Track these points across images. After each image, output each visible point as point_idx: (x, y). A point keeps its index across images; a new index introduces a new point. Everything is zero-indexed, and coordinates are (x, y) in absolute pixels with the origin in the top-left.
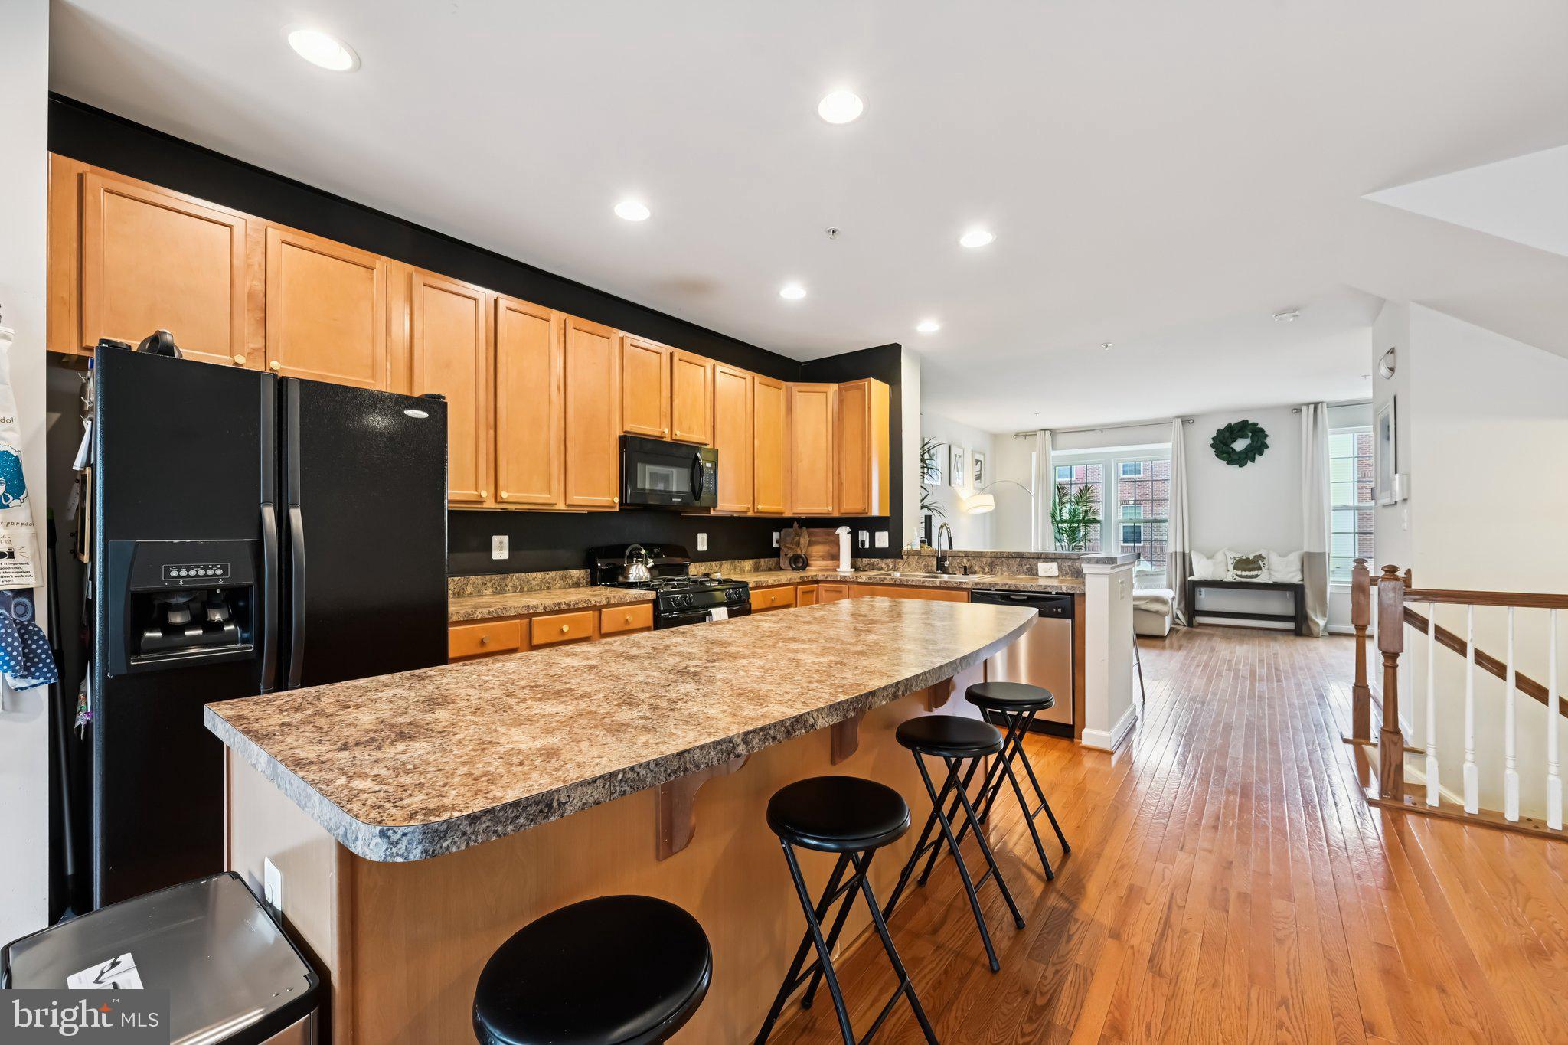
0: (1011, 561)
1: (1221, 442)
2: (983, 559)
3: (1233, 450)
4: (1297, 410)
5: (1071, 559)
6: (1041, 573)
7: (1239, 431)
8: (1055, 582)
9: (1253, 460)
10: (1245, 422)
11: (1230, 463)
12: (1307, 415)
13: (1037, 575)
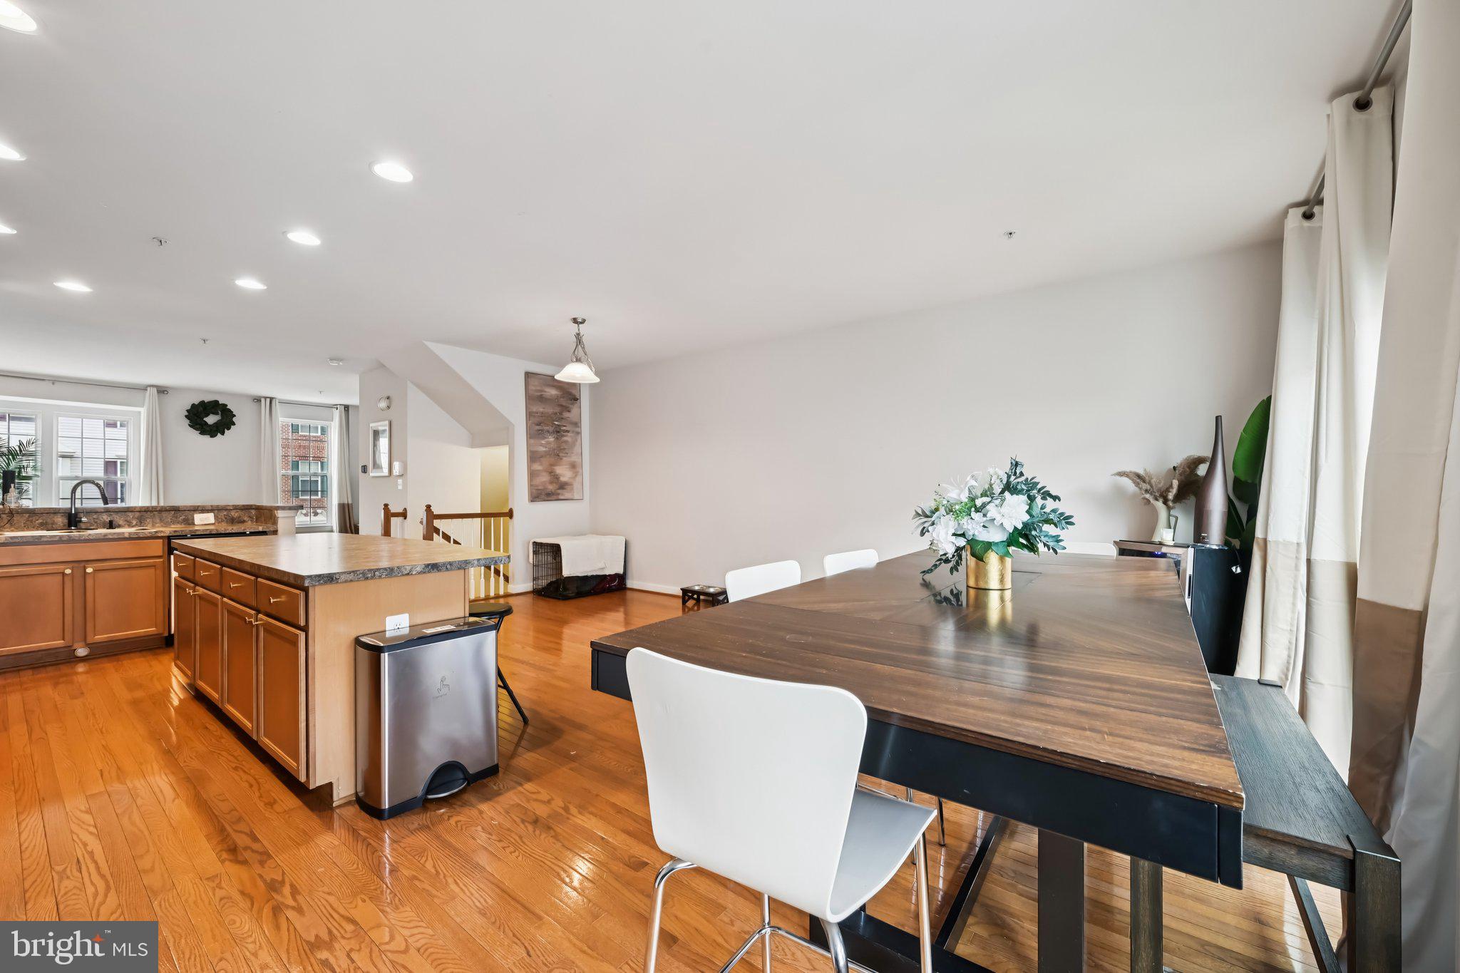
0: (164, 514)
1: (195, 415)
2: (130, 514)
3: (206, 423)
4: (258, 400)
5: (226, 510)
6: (196, 522)
7: (213, 408)
8: (212, 527)
9: (223, 433)
10: (216, 402)
11: (203, 433)
12: (264, 405)
13: (194, 524)
